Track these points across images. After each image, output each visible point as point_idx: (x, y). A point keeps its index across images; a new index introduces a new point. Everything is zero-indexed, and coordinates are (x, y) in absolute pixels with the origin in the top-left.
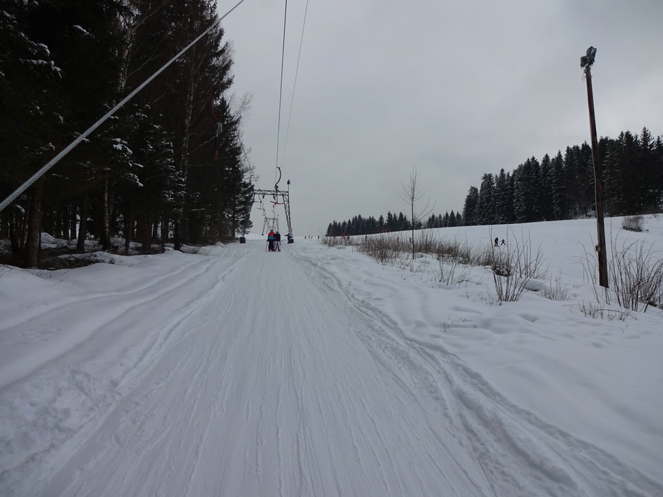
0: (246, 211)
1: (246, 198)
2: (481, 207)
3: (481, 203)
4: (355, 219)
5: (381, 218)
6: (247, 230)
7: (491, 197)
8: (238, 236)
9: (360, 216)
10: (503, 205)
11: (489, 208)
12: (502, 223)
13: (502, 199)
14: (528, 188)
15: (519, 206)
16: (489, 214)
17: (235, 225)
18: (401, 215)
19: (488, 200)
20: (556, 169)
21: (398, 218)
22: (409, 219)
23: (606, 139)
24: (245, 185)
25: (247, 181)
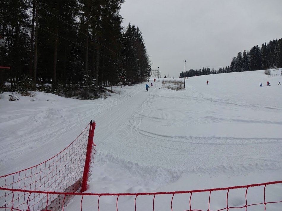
0: (149, 73)
1: (149, 69)
2: (236, 65)
3: (236, 64)
4: (190, 71)
5: (200, 70)
6: (150, 78)
7: (240, 61)
8: (147, 79)
9: (192, 69)
10: (244, 64)
11: (239, 65)
12: (243, 71)
13: (244, 62)
14: (252, 57)
15: (249, 65)
16: (239, 68)
17: (147, 77)
18: (208, 68)
19: (239, 62)
20: (263, 50)
21: (207, 70)
22: (211, 70)
23: (280, 39)
24: (149, 66)
25: (149, 65)
